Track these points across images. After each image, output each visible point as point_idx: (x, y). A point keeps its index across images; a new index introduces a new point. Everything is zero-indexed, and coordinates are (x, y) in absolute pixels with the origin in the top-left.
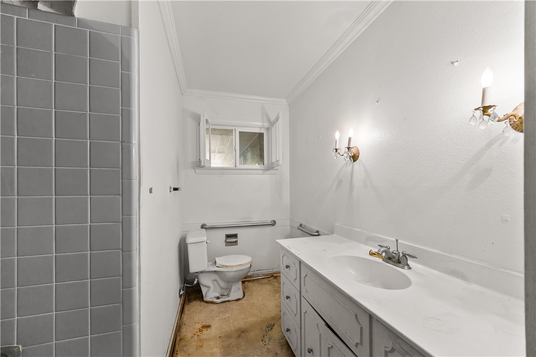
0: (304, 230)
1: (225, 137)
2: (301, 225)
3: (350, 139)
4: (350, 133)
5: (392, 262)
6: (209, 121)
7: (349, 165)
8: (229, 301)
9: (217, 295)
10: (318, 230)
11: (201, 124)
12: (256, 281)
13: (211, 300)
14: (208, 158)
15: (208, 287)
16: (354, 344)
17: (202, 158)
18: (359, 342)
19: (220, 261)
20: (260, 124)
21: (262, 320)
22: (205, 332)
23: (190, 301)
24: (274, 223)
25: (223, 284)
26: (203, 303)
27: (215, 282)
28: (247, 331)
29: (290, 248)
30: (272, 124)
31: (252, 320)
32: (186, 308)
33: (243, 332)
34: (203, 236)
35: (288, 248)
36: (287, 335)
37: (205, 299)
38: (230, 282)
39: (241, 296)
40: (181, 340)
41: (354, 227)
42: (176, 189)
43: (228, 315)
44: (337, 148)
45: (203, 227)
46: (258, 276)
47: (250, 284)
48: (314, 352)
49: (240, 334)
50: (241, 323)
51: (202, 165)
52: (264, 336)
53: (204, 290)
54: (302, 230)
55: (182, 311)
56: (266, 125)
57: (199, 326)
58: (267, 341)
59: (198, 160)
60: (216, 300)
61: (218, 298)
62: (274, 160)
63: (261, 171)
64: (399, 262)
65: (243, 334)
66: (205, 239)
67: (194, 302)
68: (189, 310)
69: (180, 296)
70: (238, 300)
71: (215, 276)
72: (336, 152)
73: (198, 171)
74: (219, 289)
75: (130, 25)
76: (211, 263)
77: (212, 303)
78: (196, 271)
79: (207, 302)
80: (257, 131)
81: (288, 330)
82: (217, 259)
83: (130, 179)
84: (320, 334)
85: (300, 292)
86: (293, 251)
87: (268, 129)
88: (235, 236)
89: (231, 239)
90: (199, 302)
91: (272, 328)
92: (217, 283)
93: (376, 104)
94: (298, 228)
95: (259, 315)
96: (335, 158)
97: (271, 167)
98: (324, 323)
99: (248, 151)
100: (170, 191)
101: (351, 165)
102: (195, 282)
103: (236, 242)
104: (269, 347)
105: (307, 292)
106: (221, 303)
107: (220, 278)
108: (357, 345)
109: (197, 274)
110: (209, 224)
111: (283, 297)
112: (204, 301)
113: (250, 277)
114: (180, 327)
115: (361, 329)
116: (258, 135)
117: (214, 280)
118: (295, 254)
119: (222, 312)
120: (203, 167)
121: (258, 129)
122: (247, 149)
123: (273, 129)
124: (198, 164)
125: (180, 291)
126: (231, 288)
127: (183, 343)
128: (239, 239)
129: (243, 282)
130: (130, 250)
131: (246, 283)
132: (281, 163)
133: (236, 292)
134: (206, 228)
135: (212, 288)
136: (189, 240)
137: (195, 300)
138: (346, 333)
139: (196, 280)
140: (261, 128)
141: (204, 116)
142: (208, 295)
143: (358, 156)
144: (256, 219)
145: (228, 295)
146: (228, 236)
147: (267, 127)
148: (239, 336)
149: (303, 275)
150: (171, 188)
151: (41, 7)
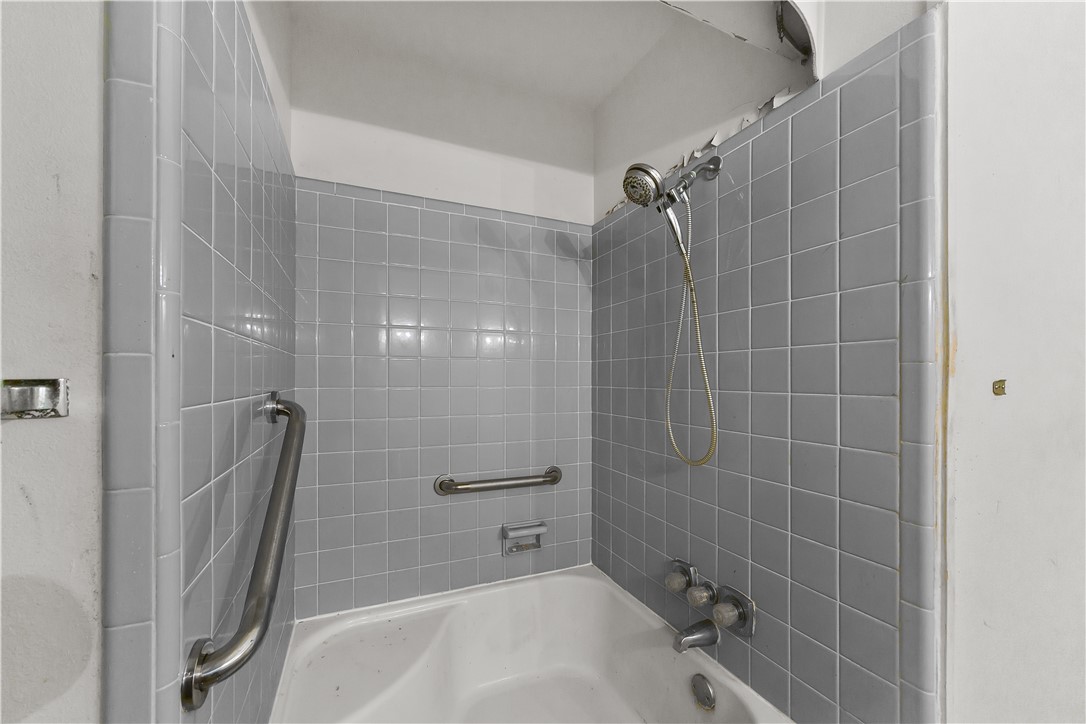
151: (777, 103)
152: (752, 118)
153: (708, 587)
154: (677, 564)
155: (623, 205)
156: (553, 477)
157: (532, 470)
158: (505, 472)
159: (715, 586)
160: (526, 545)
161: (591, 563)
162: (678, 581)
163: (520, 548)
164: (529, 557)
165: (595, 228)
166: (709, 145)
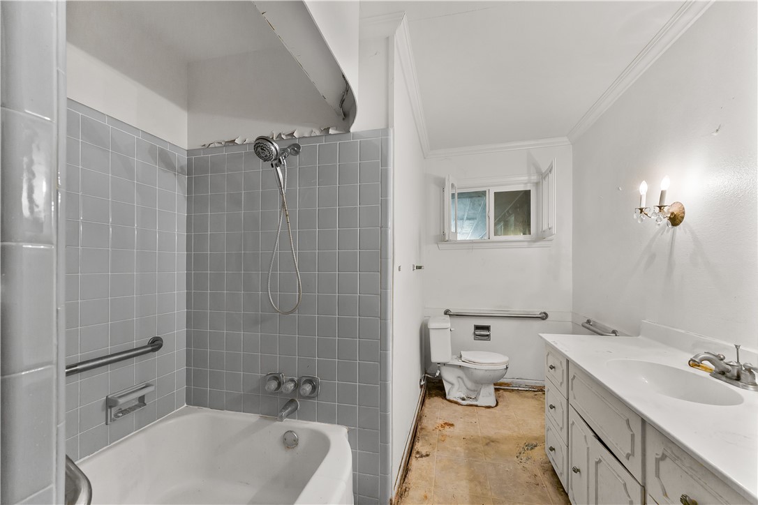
0: (591, 327)
1: (477, 199)
2: (589, 322)
3: (663, 194)
4: (665, 184)
5: (724, 379)
6: (456, 185)
7: (668, 231)
8: (477, 406)
9: (463, 396)
10: (615, 329)
11: (446, 190)
12: (516, 392)
13: (455, 400)
14: (453, 230)
15: (452, 384)
16: (625, 455)
17: (446, 231)
18: (630, 452)
19: (466, 355)
20: (525, 178)
21: (520, 436)
22: (448, 430)
23: (431, 396)
24: (544, 316)
25: (470, 384)
26: (445, 401)
27: (459, 379)
28: (498, 442)
29: (556, 344)
30: (543, 176)
31: (505, 432)
32: (427, 401)
33: (493, 442)
34: (447, 322)
35: (553, 343)
36: (551, 455)
37: (448, 397)
38: (479, 383)
39: (493, 404)
40: (422, 429)
41: (673, 327)
42: (420, 268)
43: (474, 420)
44: (643, 206)
45: (446, 313)
46: (519, 387)
47: (506, 394)
48: (581, 471)
49: (489, 443)
50: (491, 432)
51: (447, 239)
52: (520, 453)
53: (447, 387)
54: (588, 329)
55: (423, 403)
56: (534, 178)
57: (441, 422)
58: (524, 459)
59: (442, 233)
60: (460, 401)
61: (463, 399)
62: (545, 227)
63: (526, 243)
64: (738, 378)
65: (492, 444)
66: (449, 325)
67: (436, 398)
68: (430, 404)
69: (421, 386)
70: (489, 407)
71: (460, 373)
72: (641, 213)
73: (442, 246)
74: (464, 389)
75: (388, 127)
76: (455, 357)
77: (456, 403)
78: (439, 361)
79: (449, 401)
80: (521, 188)
81: (552, 449)
82: (463, 353)
83: (387, 258)
84: (588, 448)
85: (568, 400)
86: (559, 347)
87: (537, 184)
88: (487, 328)
89: (482, 332)
90: (440, 399)
91: (532, 449)
92: (463, 382)
93: (715, 134)
94: (583, 326)
95: (516, 430)
96: (639, 222)
97: (541, 237)
98: (592, 434)
99: (510, 215)
100: (414, 270)
101: (671, 231)
102: (437, 374)
103: (488, 335)
104: (526, 466)
105: (575, 398)
106: (467, 405)
107: (466, 375)
108: (628, 456)
109: (439, 365)
110: (453, 311)
111: (547, 407)
112: (446, 399)
113: (507, 384)
114: (421, 417)
115: (633, 436)
116: (521, 194)
117: (459, 377)
118: (562, 351)
119: (468, 415)
120: (448, 241)
121: (523, 185)
122: (508, 212)
123: (545, 183)
124: (442, 238)
125: (421, 380)
126: (480, 391)
127: (424, 432)
128: (492, 332)
129: (497, 390)
130: (386, 319)
131: (501, 391)
132: (554, 231)
133: (487, 396)
134: (450, 315)
135: (456, 386)
136: (431, 325)
137: (436, 395)
138: (617, 444)
139: (439, 371)
140: (526, 184)
141: (449, 180)
142: (451, 393)
143: (683, 218)
144: (517, 309)
145: (475, 399)
146: (477, 328)
147: (535, 181)
148: (487, 444)
149: (571, 377)
150: (414, 266)
151: (331, 131)
152: (317, 133)
153: (292, 380)
154: (270, 376)
155: (219, 145)
156: (156, 344)
157: (135, 343)
158: (109, 349)
159: (296, 379)
160: (129, 408)
161: (186, 405)
162: (274, 385)
163: (124, 412)
164: (133, 417)
165: (189, 152)
166: (292, 134)
